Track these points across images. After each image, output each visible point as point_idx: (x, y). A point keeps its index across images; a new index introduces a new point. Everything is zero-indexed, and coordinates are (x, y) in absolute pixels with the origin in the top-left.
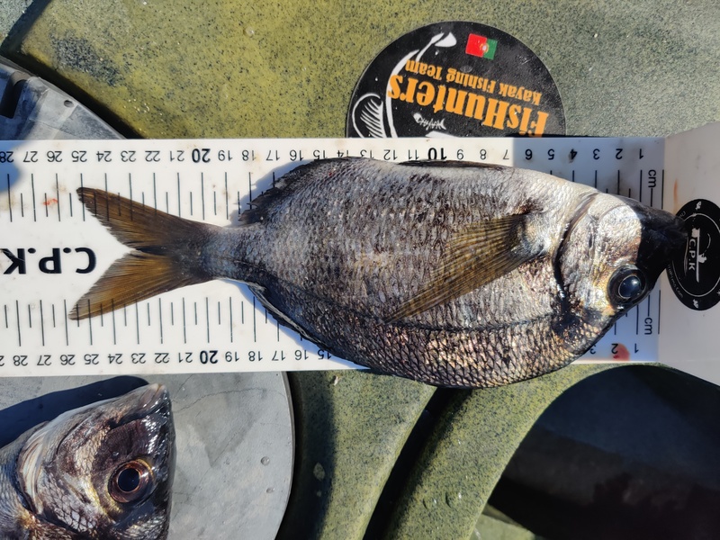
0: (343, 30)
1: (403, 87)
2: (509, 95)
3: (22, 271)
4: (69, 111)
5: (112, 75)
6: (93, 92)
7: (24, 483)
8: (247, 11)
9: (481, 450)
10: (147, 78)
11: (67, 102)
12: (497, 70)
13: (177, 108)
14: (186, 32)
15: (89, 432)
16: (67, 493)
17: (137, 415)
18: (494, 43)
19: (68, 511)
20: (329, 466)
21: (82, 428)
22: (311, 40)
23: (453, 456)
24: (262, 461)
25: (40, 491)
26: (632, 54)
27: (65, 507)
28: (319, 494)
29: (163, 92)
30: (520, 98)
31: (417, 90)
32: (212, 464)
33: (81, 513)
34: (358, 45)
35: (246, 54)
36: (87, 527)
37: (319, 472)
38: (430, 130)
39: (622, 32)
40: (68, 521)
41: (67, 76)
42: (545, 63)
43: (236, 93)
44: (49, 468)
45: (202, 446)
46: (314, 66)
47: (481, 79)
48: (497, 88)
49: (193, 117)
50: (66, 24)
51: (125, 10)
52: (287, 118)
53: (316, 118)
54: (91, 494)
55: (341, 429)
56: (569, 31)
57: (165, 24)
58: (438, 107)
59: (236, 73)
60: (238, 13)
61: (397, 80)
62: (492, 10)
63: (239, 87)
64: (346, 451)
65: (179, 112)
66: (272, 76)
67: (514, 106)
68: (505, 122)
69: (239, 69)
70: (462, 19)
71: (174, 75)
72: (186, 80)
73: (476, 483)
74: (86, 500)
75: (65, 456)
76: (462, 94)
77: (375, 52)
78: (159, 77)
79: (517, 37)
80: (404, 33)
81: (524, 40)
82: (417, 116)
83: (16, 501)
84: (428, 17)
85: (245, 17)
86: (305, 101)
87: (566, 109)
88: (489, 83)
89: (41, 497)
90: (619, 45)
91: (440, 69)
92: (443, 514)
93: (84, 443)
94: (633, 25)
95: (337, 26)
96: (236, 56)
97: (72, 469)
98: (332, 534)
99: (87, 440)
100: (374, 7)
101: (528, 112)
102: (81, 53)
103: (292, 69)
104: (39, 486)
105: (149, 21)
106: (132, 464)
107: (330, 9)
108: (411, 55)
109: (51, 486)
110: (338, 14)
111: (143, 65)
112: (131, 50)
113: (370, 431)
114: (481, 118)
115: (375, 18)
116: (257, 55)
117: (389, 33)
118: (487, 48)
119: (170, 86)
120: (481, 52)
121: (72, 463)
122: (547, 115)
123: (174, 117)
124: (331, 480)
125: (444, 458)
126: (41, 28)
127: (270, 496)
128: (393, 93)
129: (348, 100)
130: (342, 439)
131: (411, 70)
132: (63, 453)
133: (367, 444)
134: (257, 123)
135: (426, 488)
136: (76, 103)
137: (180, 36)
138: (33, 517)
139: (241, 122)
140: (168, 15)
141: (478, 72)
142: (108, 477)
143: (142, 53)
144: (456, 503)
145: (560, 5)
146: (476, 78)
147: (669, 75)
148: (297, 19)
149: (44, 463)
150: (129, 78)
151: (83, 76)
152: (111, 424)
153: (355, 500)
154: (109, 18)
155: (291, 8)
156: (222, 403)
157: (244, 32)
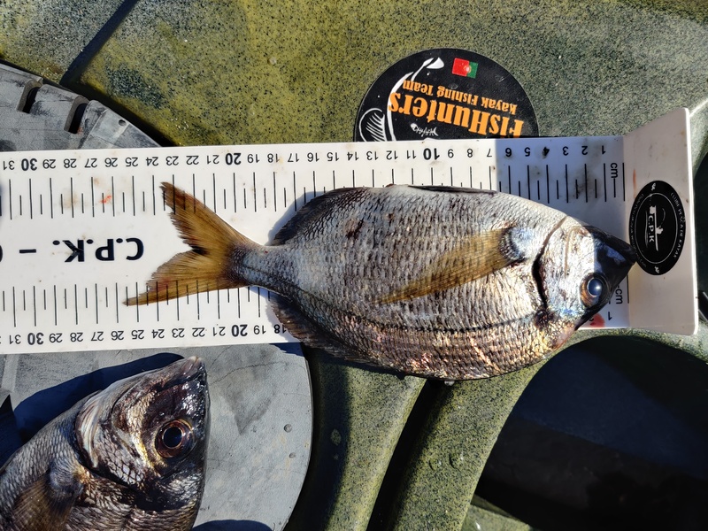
0: (350, 57)
1: (401, 102)
2: (490, 106)
3: (81, 259)
4: (122, 129)
5: (158, 99)
6: (142, 115)
7: (82, 440)
8: (270, 45)
9: (479, 414)
10: (187, 101)
11: (121, 122)
12: (478, 86)
13: (212, 125)
14: (220, 63)
15: (139, 394)
16: (120, 447)
17: (179, 381)
18: (475, 65)
19: (120, 465)
20: (345, 430)
21: (133, 391)
22: (324, 66)
23: (454, 420)
24: (285, 428)
25: (96, 446)
26: (591, 71)
27: (117, 461)
28: (336, 457)
29: (200, 111)
30: (499, 109)
31: (413, 104)
32: (242, 432)
33: (132, 467)
34: (363, 69)
35: (270, 80)
36: (136, 479)
37: (336, 437)
38: (425, 137)
39: (582, 54)
40: (120, 474)
41: (119, 101)
42: (518, 80)
43: (261, 111)
44: (105, 425)
45: (232, 415)
46: (327, 87)
47: (466, 94)
48: (480, 101)
49: (225, 131)
50: (120, 58)
51: (170, 47)
52: (305, 131)
53: (329, 129)
54: (140, 449)
55: (355, 396)
56: (538, 54)
57: (203, 58)
58: (430, 118)
59: (261, 94)
60: (263, 47)
61: (396, 96)
62: (473, 39)
63: (264, 106)
64: (359, 416)
65: (213, 128)
66: (291, 96)
67: (494, 116)
68: (487, 130)
69: (263, 91)
70: (448, 47)
71: (210, 98)
72: (220, 102)
73: (476, 444)
74: (136, 455)
75: (119, 414)
76: (451, 107)
77: (376, 75)
78: (197, 100)
79: (494, 60)
80: (401, 58)
81: (500, 62)
82: (413, 126)
83: (73, 458)
84: (420, 46)
85: (269, 49)
86: (320, 116)
87: (538, 117)
88: (473, 98)
89: (96, 452)
90: (580, 64)
91: (431, 87)
92: (447, 475)
93: (136, 403)
94: (591, 48)
95: (345, 54)
96: (262, 81)
97: (124, 426)
98: (349, 494)
99: (137, 401)
100: (375, 39)
101: (506, 120)
102: (132, 82)
103: (308, 90)
104: (95, 441)
105: (190, 55)
106: (175, 424)
107: (339, 41)
108: (407, 76)
109: (106, 441)
110: (346, 45)
111: (184, 90)
112: (174, 79)
113: (380, 397)
114: (467, 126)
115: (376, 47)
116: (278, 79)
117: (388, 59)
118: (469, 69)
119: (206, 106)
120: (465, 72)
121: (125, 421)
122: (522, 122)
123: (209, 132)
124: (347, 443)
125: (446, 422)
126: (98, 62)
127: (293, 460)
128: (393, 107)
129: (355, 114)
130: (356, 405)
131: (408, 88)
132: (117, 412)
133: (378, 409)
134: (279, 135)
135: (431, 450)
136: (128, 123)
137: (215, 66)
138: (88, 473)
139: (266, 135)
140: (205, 50)
141: (462, 89)
142: (154, 434)
143: (183, 81)
144: (458, 464)
145: (529, 33)
146: (462, 93)
147: (624, 87)
148: (311, 50)
149: (100, 421)
150: (172, 101)
151: (133, 101)
152: (157, 387)
153: (369, 461)
154: (156, 53)
155: (307, 42)
156: (250, 376)
157: (268, 61)
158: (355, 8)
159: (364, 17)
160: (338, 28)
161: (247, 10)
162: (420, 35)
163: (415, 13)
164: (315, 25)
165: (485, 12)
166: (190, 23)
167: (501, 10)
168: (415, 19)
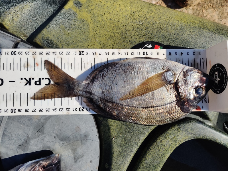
0: (121, 42)
8: (96, 35)
9: (155, 162)
14: (79, 39)
15: (37, 170)
17: (51, 165)
18: (162, 47)
20: (110, 164)
21: (35, 168)
22: (113, 44)
23: (146, 163)
24: (90, 162)
32: (75, 162)
34: (125, 46)
37: (107, 166)
45: (73, 156)
51: (64, 33)
55: (114, 153)
57: (74, 37)
60: (94, 36)
62: (161, 39)
64: (115, 160)
70: (153, 41)
77: (130, 48)
80: (138, 43)
84: (144, 40)
85: (96, 37)
94: (199, 45)
95: (120, 40)
100: (130, 36)
102: (50, 43)
105: (70, 36)
107: (118, 36)
110: (121, 37)
111: (67, 47)
112: (64, 43)
113: (123, 154)
115: (130, 39)
116: (98, 47)
117: (134, 43)
124: (110, 169)
125: (144, 163)
126: (40, 36)
130: (114, 156)
133: (122, 158)
137: (78, 40)
140: (75, 35)
143: (67, 44)
145: (179, 39)
148: (109, 38)
152: (44, 167)
154: (59, 35)
155: (108, 35)
156: (80, 143)
157: (95, 40)
158: (124, 26)
159: (127, 29)
160: (118, 32)
161: (90, 23)
162: (145, 37)
163: (143, 29)
164: (111, 30)
165: (166, 31)
166: (71, 26)
167: (171, 31)
168: (144, 31)
